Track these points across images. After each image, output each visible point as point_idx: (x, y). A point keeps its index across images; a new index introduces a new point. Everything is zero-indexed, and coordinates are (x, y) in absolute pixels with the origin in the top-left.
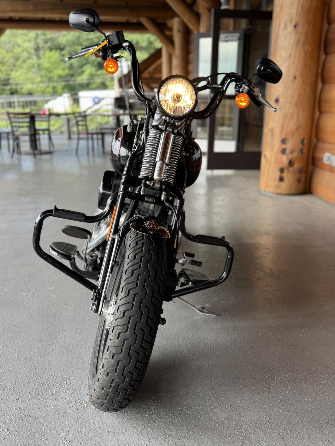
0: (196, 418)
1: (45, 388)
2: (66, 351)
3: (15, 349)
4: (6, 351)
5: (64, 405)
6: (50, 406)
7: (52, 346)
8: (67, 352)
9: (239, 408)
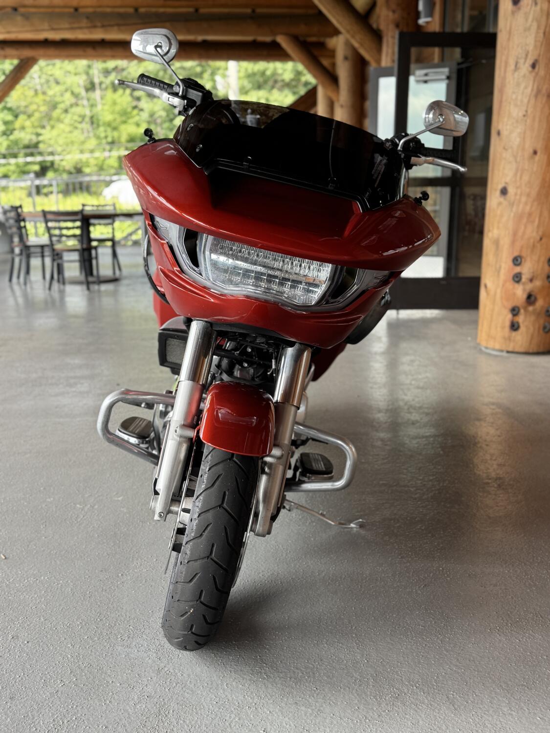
0: (330, 674)
1: (113, 632)
2: (143, 584)
3: (67, 581)
4: (54, 583)
5: (140, 653)
6: (119, 653)
7: (123, 578)
8: (143, 586)
9: (394, 662)
